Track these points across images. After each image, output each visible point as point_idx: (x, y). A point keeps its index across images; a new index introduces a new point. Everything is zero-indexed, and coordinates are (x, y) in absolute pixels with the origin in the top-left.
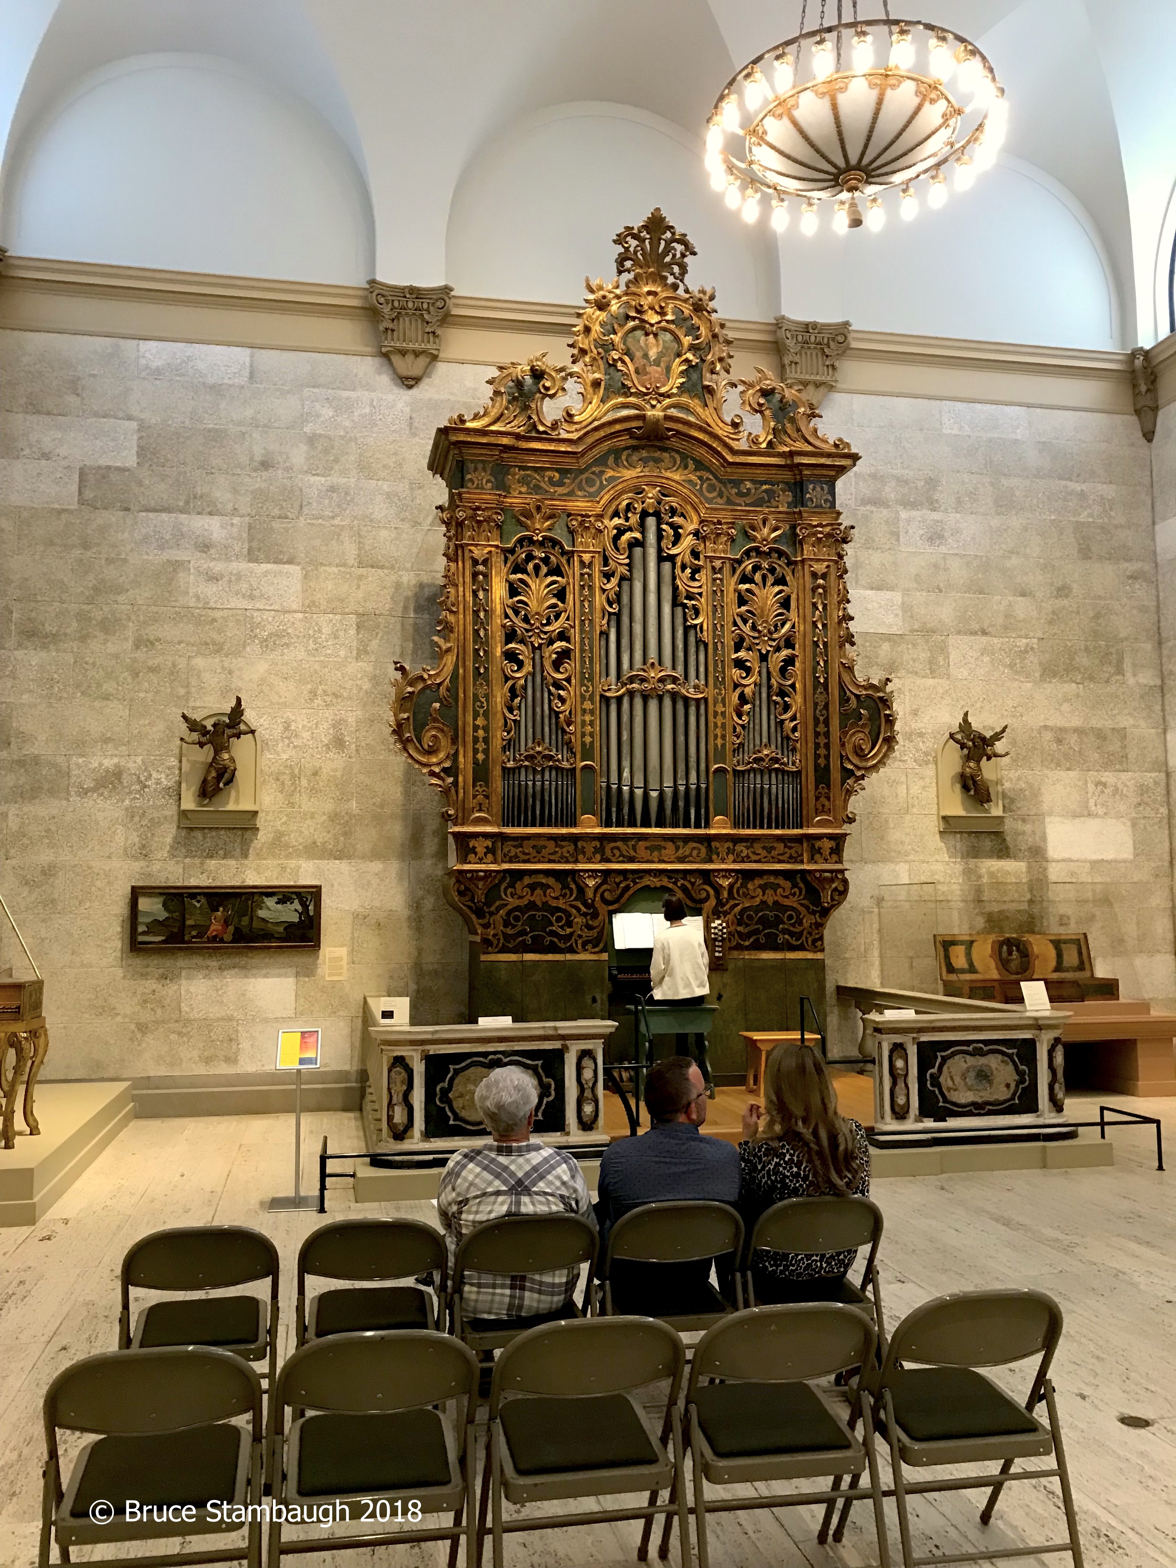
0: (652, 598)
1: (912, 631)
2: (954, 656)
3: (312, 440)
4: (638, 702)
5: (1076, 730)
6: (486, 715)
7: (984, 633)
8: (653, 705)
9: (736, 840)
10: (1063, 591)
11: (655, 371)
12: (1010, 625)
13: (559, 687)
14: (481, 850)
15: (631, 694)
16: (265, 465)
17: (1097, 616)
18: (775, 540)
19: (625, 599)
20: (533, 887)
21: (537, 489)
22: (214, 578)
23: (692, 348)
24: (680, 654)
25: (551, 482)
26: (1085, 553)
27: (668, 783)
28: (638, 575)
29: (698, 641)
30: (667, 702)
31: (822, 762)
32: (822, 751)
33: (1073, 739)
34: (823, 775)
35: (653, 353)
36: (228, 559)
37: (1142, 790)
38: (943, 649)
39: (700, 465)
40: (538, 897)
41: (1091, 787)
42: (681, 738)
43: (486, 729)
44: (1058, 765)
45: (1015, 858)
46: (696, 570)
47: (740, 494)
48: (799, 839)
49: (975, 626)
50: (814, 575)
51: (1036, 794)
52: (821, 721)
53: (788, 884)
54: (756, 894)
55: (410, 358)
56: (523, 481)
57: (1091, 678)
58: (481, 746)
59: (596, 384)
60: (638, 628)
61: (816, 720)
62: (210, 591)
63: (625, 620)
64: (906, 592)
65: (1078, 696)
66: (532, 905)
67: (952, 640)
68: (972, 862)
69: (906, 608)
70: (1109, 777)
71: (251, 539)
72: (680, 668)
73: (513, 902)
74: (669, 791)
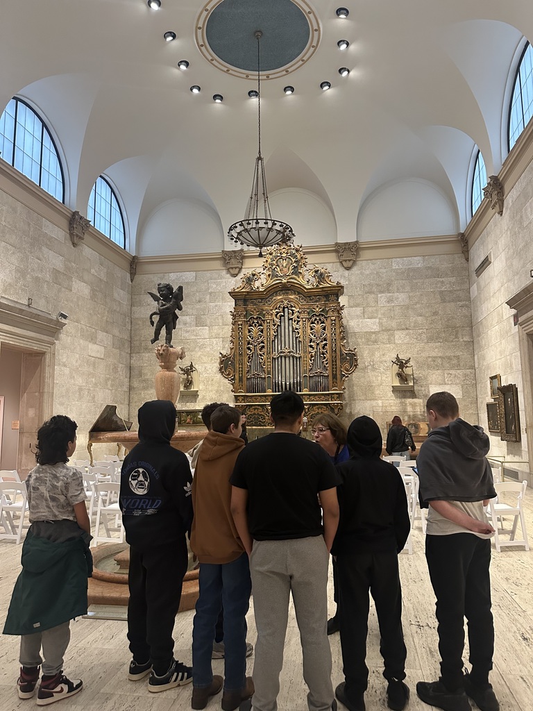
0: (287, 330)
1: (383, 330)
2: (397, 337)
3: (211, 293)
4: (283, 359)
5: (440, 357)
6: (242, 364)
7: (407, 329)
8: (287, 359)
9: (310, 395)
10: (435, 313)
11: (285, 270)
12: (416, 326)
13: (261, 355)
14: (241, 400)
15: (281, 357)
16: (199, 301)
17: (448, 320)
18: (321, 312)
19: (279, 331)
20: (255, 409)
21: (255, 304)
22: (187, 332)
23: (295, 261)
24: (295, 345)
25: (259, 302)
26: (444, 301)
27: (292, 380)
28: (282, 324)
29: (299, 341)
30: (291, 358)
31: (334, 372)
32: (335, 370)
33: (439, 361)
34: (335, 376)
35: (284, 265)
36: (191, 327)
37: (466, 375)
38: (393, 335)
39: (299, 293)
40: (256, 412)
41: (446, 375)
42: (295, 368)
43: (242, 368)
44: (434, 368)
45: (418, 398)
46: (299, 321)
47: (311, 300)
48: (328, 394)
49: (403, 327)
50: (332, 320)
51: (426, 378)
52: (334, 361)
53: (325, 407)
54: (316, 410)
55: (234, 269)
56: (252, 303)
57: (446, 340)
58: (241, 372)
59: (269, 275)
60: (283, 339)
61: (333, 361)
62: (187, 335)
63: (279, 337)
64: (380, 319)
65: (441, 346)
66: (254, 414)
67: (396, 332)
68: (403, 400)
69: (380, 324)
70: (452, 372)
71: (196, 321)
72: (295, 349)
73: (250, 413)
74: (292, 382)
